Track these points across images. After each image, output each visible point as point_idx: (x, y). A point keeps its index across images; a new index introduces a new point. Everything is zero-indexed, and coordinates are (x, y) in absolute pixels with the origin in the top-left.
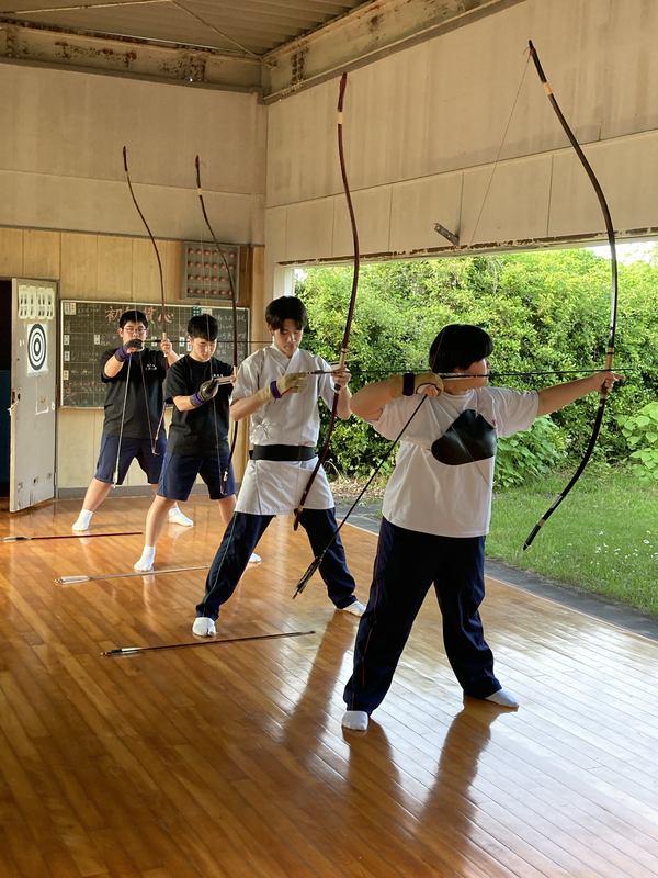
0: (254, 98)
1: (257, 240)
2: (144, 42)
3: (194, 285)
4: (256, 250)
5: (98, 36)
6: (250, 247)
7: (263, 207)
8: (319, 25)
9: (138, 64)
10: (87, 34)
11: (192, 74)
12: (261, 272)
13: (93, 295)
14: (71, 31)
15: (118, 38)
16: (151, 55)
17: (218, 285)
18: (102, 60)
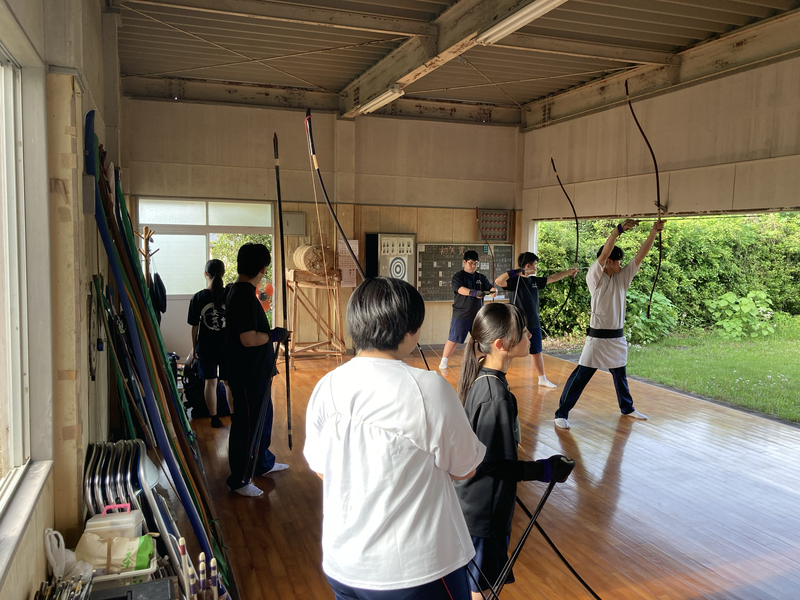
0: (517, 129)
1: (518, 208)
2: (461, 103)
3: (485, 233)
4: (517, 213)
5: (437, 101)
6: (514, 211)
7: (522, 189)
8: (562, 91)
9: (457, 115)
10: (432, 100)
11: (485, 118)
12: (520, 224)
13: (433, 240)
14: (424, 99)
15: (447, 101)
16: (463, 109)
17: (497, 233)
18: (439, 114)
